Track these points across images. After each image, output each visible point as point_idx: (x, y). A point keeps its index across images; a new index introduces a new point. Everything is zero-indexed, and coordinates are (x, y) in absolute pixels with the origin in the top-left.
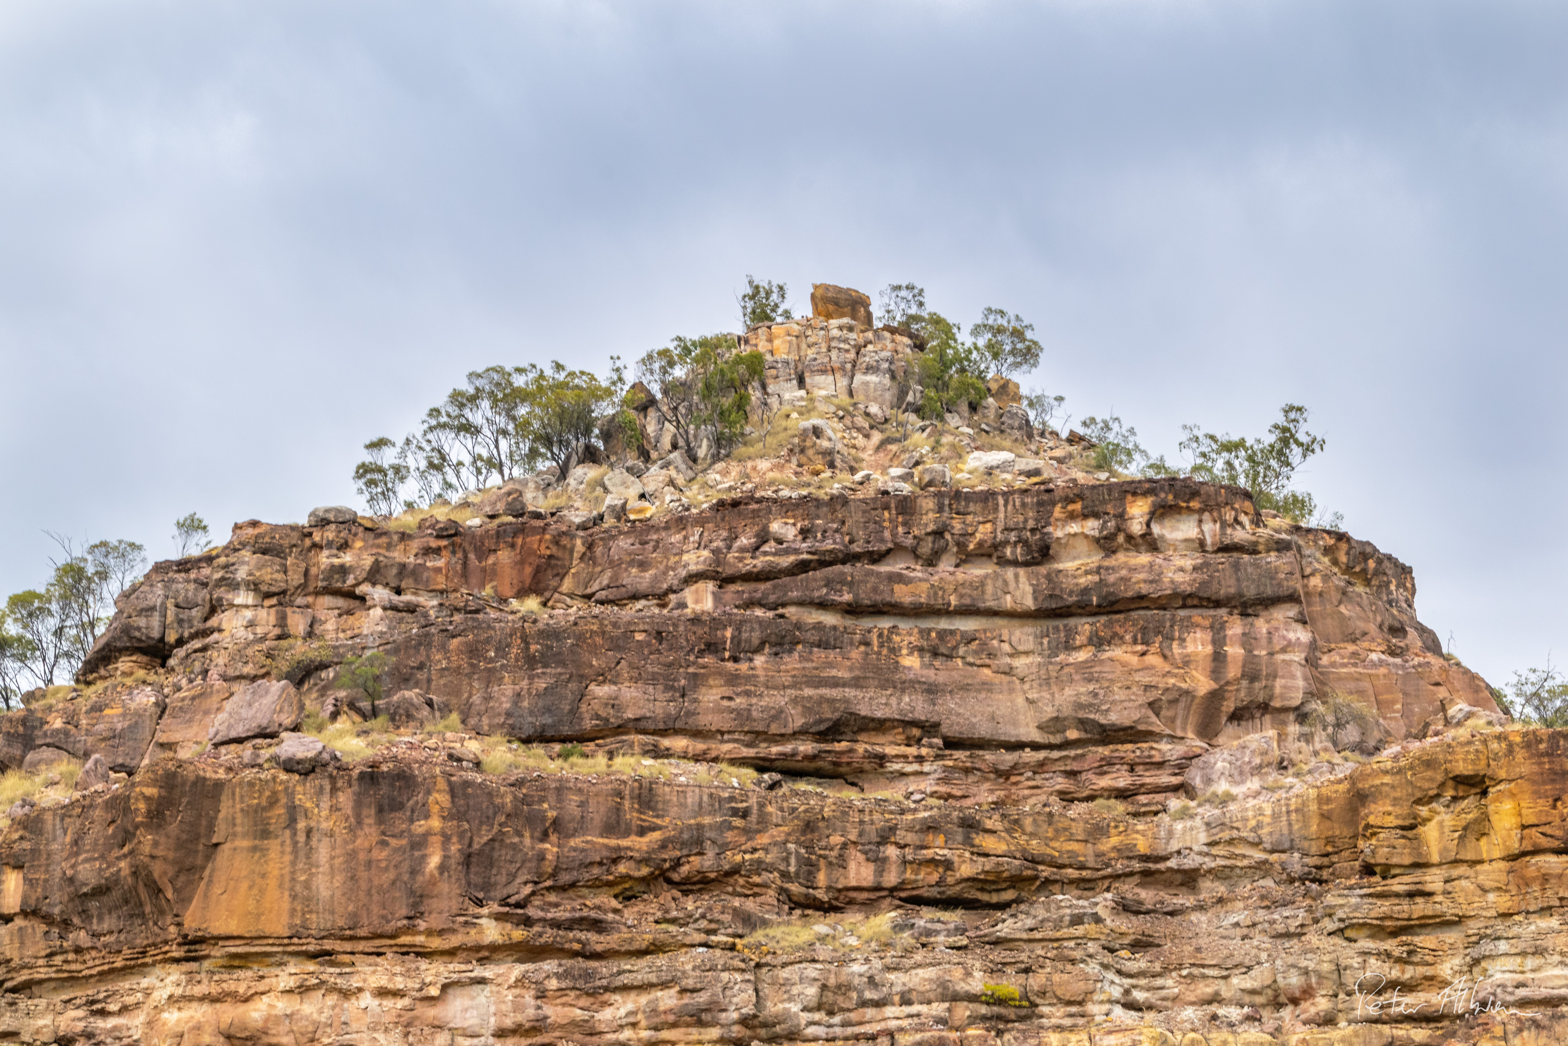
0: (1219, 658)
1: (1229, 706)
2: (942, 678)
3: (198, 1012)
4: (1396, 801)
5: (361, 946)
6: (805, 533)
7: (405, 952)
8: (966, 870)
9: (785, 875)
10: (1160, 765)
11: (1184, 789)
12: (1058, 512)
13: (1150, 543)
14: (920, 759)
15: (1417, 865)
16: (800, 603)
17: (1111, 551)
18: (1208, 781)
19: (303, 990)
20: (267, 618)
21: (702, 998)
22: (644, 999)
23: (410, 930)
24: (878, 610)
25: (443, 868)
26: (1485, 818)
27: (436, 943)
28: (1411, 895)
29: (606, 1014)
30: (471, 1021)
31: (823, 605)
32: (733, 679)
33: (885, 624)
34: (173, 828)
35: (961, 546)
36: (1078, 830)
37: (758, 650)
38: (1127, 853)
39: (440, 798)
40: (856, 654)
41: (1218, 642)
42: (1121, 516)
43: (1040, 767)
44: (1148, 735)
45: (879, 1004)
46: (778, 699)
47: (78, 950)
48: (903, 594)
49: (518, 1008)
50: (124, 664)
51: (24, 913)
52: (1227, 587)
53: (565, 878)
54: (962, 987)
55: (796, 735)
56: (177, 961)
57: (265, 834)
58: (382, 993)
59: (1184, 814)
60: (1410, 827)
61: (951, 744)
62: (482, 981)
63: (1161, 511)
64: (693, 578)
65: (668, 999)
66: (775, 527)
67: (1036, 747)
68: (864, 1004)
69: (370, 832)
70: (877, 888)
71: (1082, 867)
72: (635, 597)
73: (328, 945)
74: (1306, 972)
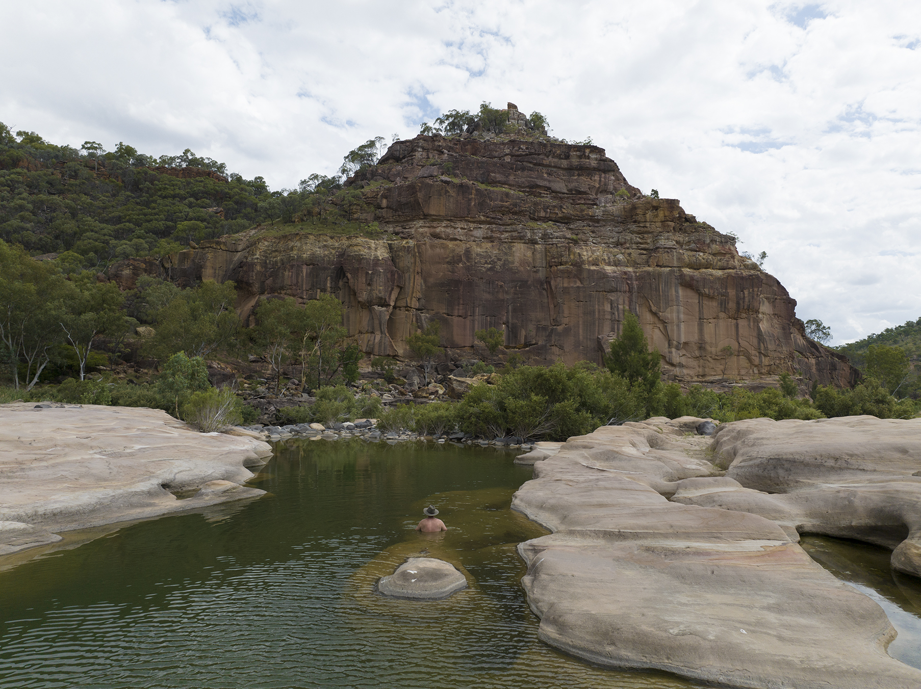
0: (600, 180)
1: (600, 190)
2: (551, 179)
3: (426, 229)
4: (642, 209)
5: (458, 219)
6: (527, 148)
7: (466, 221)
8: (560, 215)
9: (530, 213)
10: (590, 200)
11: (595, 204)
12: (572, 150)
13: (589, 158)
14: (547, 194)
15: (645, 222)
16: (527, 162)
17: (581, 159)
18: (600, 203)
19: (447, 227)
20: (425, 154)
21: (522, 234)
22: (510, 234)
23: (467, 217)
24: (539, 165)
25: (474, 205)
26: (657, 214)
27: (472, 220)
28: (643, 227)
29: (503, 236)
30: (478, 235)
31: (530, 163)
32: (515, 175)
33: (541, 168)
34: (423, 192)
35: (554, 154)
36: (579, 210)
37: (519, 170)
38: (588, 215)
39: (474, 192)
40: (536, 172)
41: (600, 178)
42: (584, 152)
43: (568, 198)
44: (588, 194)
45: (552, 238)
46: (523, 180)
47: (399, 216)
48: (544, 162)
49: (487, 233)
50: (391, 161)
51: (387, 208)
52: (602, 167)
53: (494, 209)
54: (567, 236)
55: (526, 187)
56: (422, 219)
57: (441, 195)
58: (462, 228)
59: (597, 209)
60: (644, 214)
61: (553, 192)
62: (480, 228)
63: (591, 152)
64: (507, 155)
65: (515, 234)
66: (522, 146)
67: (567, 194)
68: (549, 238)
69: (460, 198)
70: (545, 217)
71: (579, 217)
72: (495, 157)
73: (452, 218)
74: (625, 239)
